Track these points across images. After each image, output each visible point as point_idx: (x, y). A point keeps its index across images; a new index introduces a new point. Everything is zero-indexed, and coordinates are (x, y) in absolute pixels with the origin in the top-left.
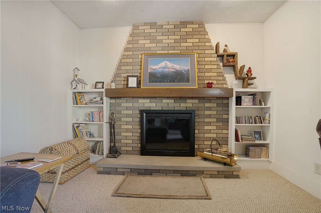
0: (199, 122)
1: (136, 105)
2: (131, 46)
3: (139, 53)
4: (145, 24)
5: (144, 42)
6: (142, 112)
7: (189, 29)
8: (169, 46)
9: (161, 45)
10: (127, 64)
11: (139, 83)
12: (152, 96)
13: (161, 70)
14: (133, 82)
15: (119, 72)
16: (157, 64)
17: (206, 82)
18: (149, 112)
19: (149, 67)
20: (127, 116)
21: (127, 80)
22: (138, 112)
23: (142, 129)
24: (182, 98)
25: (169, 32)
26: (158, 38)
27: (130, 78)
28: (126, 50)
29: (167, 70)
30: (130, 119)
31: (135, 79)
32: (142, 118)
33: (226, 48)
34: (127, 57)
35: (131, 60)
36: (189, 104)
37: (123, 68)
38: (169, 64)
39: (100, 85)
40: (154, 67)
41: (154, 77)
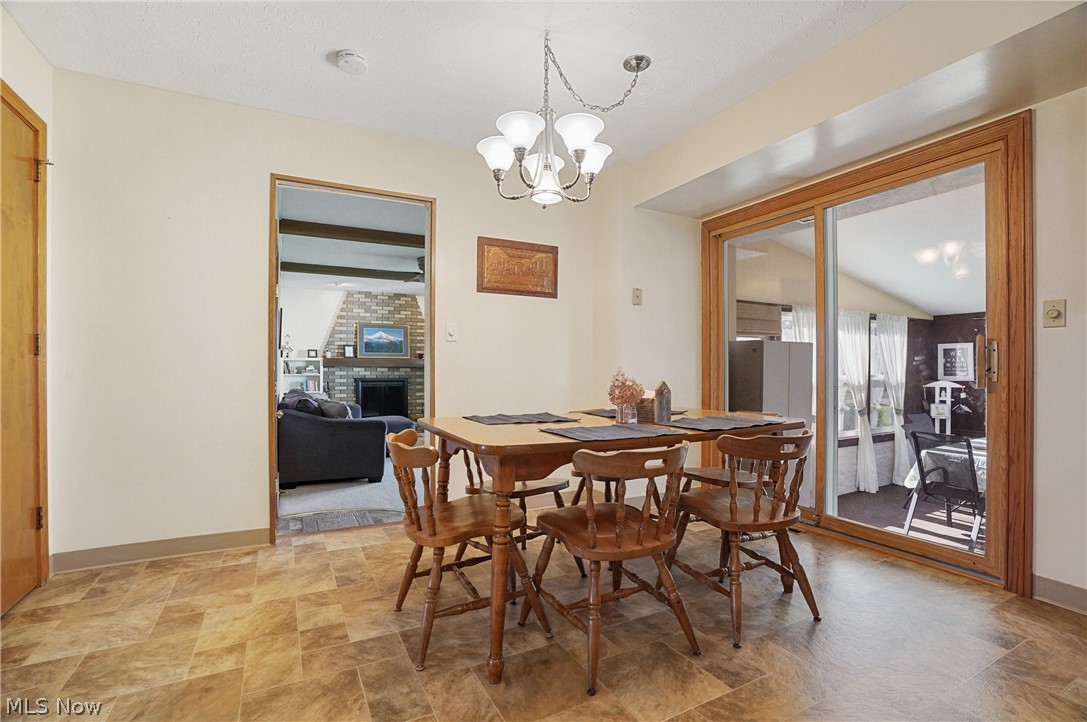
0: (410, 389)
1: (350, 373)
2: (345, 314)
3: (353, 321)
4: (360, 293)
5: (359, 310)
6: (356, 380)
7: (402, 301)
8: (383, 318)
9: (376, 315)
10: (341, 332)
11: (355, 352)
12: (368, 364)
13: (376, 340)
14: (349, 352)
15: (331, 339)
16: (373, 334)
17: (418, 352)
18: (364, 380)
19: (365, 336)
20: (341, 384)
21: (344, 349)
22: (353, 380)
23: (357, 397)
24: (397, 368)
25: (383, 304)
26: (373, 308)
27: (347, 348)
28: (339, 317)
29: (381, 340)
30: (345, 388)
31: (352, 348)
32: (356, 387)
34: (341, 325)
35: (345, 329)
36: (402, 373)
37: (336, 336)
38: (384, 335)
39: (313, 354)
40: (370, 337)
41: (369, 346)
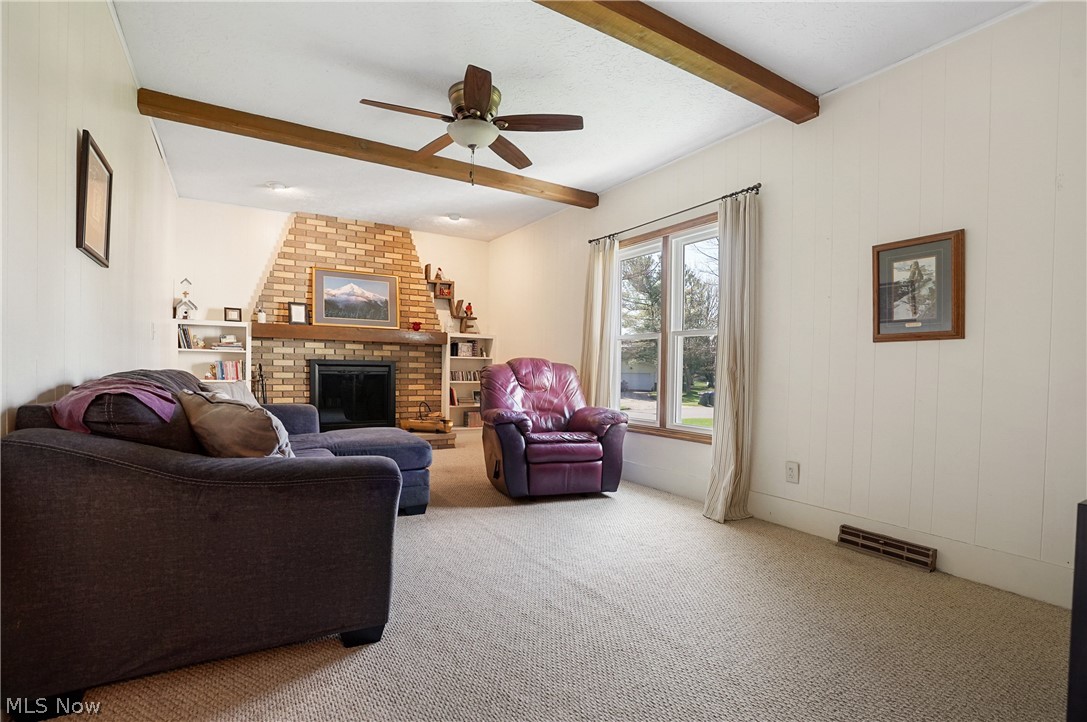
0: (400, 380)
1: (301, 351)
2: (292, 250)
3: (305, 264)
4: (317, 217)
5: (315, 246)
6: (310, 363)
7: (388, 237)
8: (356, 260)
9: (344, 256)
10: (284, 281)
11: (308, 315)
12: (330, 337)
13: (344, 297)
14: (298, 315)
15: (268, 292)
16: (338, 287)
17: (412, 320)
18: (323, 363)
19: (325, 291)
20: (284, 369)
21: (290, 309)
22: (304, 363)
23: (311, 390)
24: (379, 344)
25: (356, 238)
26: (339, 243)
27: (293, 307)
28: (282, 255)
29: (353, 298)
30: (291, 375)
31: (303, 308)
32: (311, 375)
33: (440, 273)
34: (285, 268)
35: (291, 275)
36: (386, 352)
37: (276, 286)
38: (358, 290)
39: (234, 315)
40: (333, 292)
41: (332, 307)
